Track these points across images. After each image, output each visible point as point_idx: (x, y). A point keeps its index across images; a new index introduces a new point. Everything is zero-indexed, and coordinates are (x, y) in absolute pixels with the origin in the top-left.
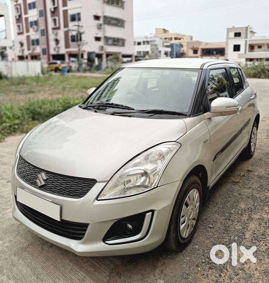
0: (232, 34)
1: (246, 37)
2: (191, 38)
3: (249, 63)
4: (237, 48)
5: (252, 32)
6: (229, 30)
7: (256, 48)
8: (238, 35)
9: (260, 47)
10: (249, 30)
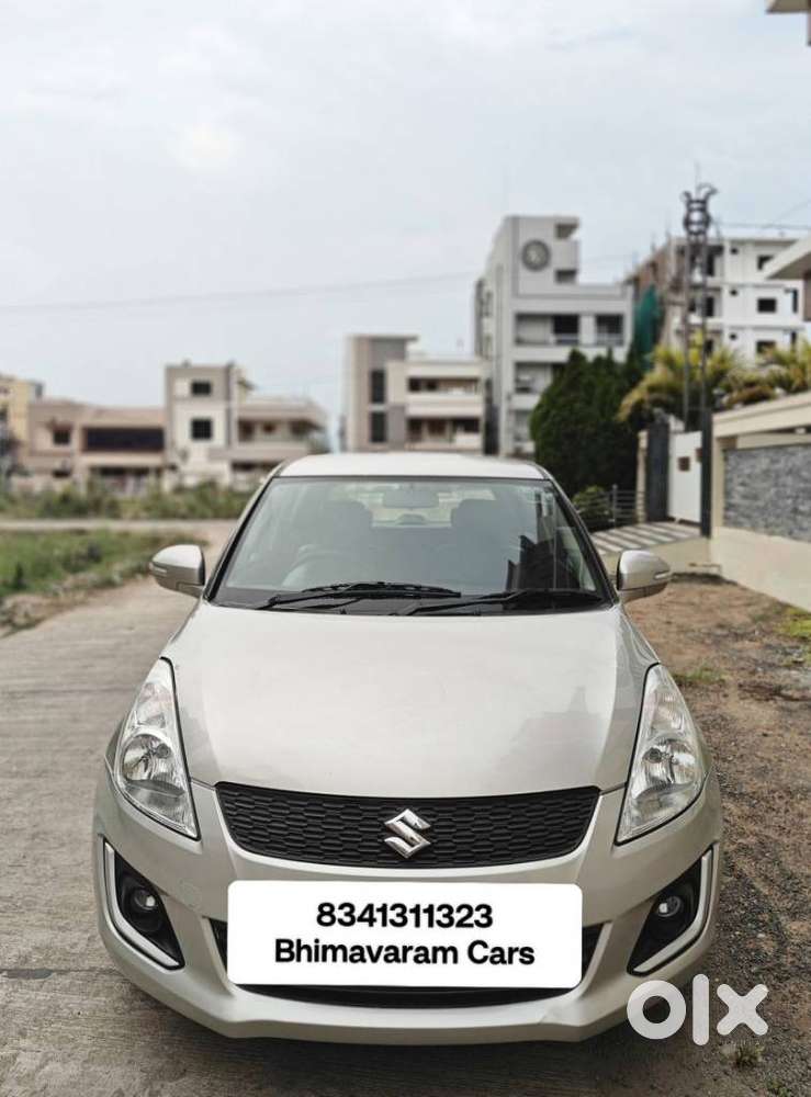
0: (183, 387)
1: (228, 396)
2: (39, 389)
3: (242, 477)
4: (202, 429)
5: (246, 386)
6: (172, 373)
7: (259, 433)
8: (201, 389)
9: (269, 427)
10: (234, 379)
